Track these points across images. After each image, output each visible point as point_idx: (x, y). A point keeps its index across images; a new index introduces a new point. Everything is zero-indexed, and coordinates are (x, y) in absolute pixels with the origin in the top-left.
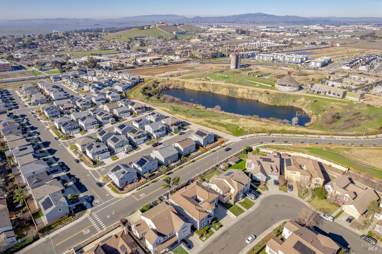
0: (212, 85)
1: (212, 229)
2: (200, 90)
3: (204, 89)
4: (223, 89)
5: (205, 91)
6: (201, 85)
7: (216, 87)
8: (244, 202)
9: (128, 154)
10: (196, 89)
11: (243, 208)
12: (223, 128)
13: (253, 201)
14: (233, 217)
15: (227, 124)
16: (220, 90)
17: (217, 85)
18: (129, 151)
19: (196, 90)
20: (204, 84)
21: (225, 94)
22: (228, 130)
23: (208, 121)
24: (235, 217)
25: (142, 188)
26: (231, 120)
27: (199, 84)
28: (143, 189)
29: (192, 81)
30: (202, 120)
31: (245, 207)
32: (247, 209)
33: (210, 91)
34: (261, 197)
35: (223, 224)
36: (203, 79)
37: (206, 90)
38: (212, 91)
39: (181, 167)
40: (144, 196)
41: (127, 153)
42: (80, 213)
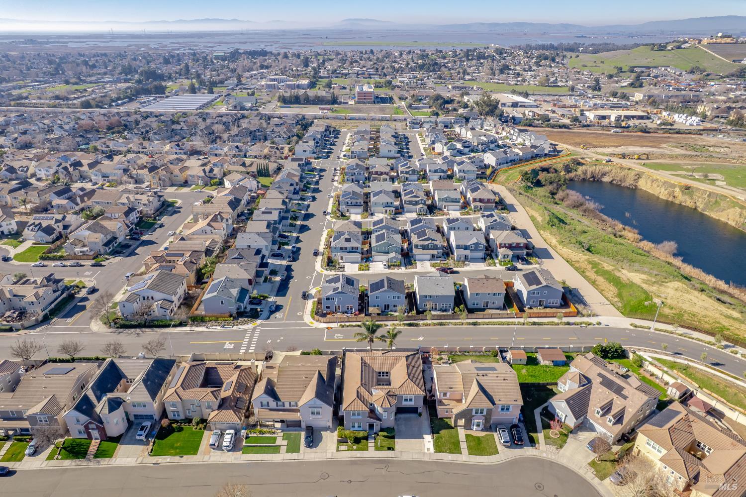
0: (708, 193)
1: (371, 443)
3: (682, 198)
4: (731, 211)
5: (684, 204)
7: (716, 200)
8: (478, 438)
9: (387, 269)
10: (663, 194)
11: (464, 445)
12: (612, 288)
13: (500, 448)
14: (428, 450)
15: (628, 282)
16: (724, 210)
18: (394, 266)
19: (661, 197)
20: (688, 188)
21: (733, 224)
22: (619, 295)
23: (592, 264)
24: (432, 450)
25: (348, 326)
26: (644, 276)
27: (673, 186)
28: (349, 328)
30: (584, 257)
31: (469, 448)
32: (470, 454)
33: (696, 207)
34: (527, 452)
35: (396, 447)
36: (697, 177)
38: (701, 206)
39: (441, 324)
40: (339, 339)
41: (389, 267)
42: (246, 319)
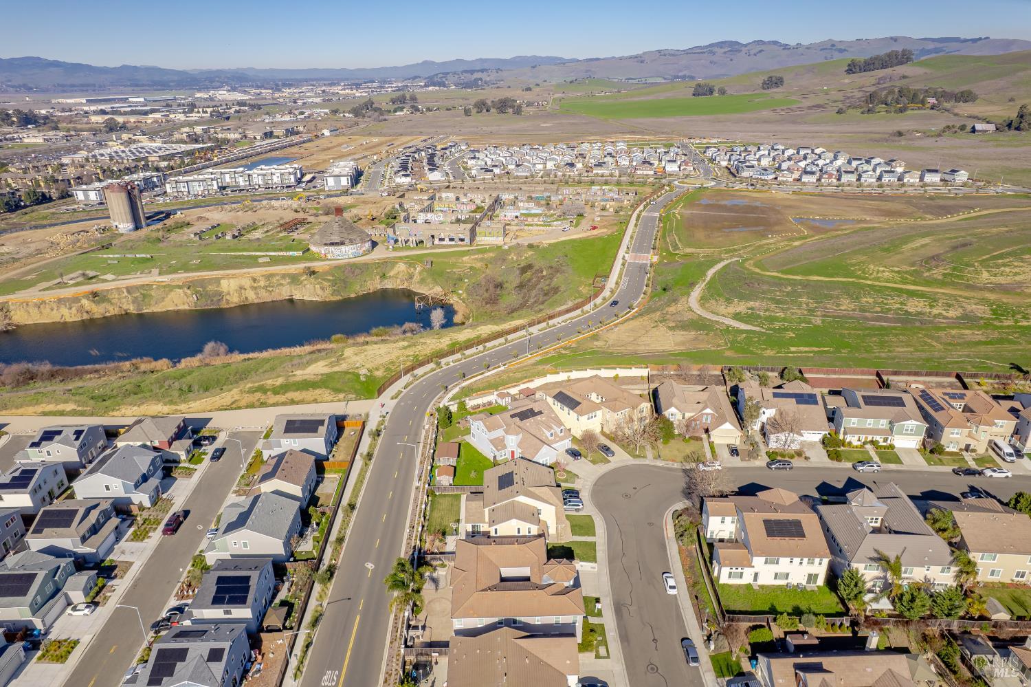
0: (125, 291)
2: (86, 317)
3: (98, 311)
4: (172, 295)
5: (107, 314)
6: (85, 302)
7: (143, 292)
9: (99, 609)
10: (70, 315)
11: (585, 539)
12: (318, 391)
14: (592, 568)
15: (320, 377)
16: (164, 298)
17: (143, 285)
18: (98, 593)
19: (69, 320)
20: (95, 294)
21: (186, 307)
22: (337, 391)
23: (256, 391)
24: (593, 565)
26: (321, 363)
27: (76, 300)
29: (32, 295)
30: (232, 392)
32: (594, 536)
33: (125, 310)
34: (585, 495)
35: (594, 595)
36: (71, 282)
37: (113, 311)
38: (132, 309)
40: (339, 677)
41: (94, 604)
